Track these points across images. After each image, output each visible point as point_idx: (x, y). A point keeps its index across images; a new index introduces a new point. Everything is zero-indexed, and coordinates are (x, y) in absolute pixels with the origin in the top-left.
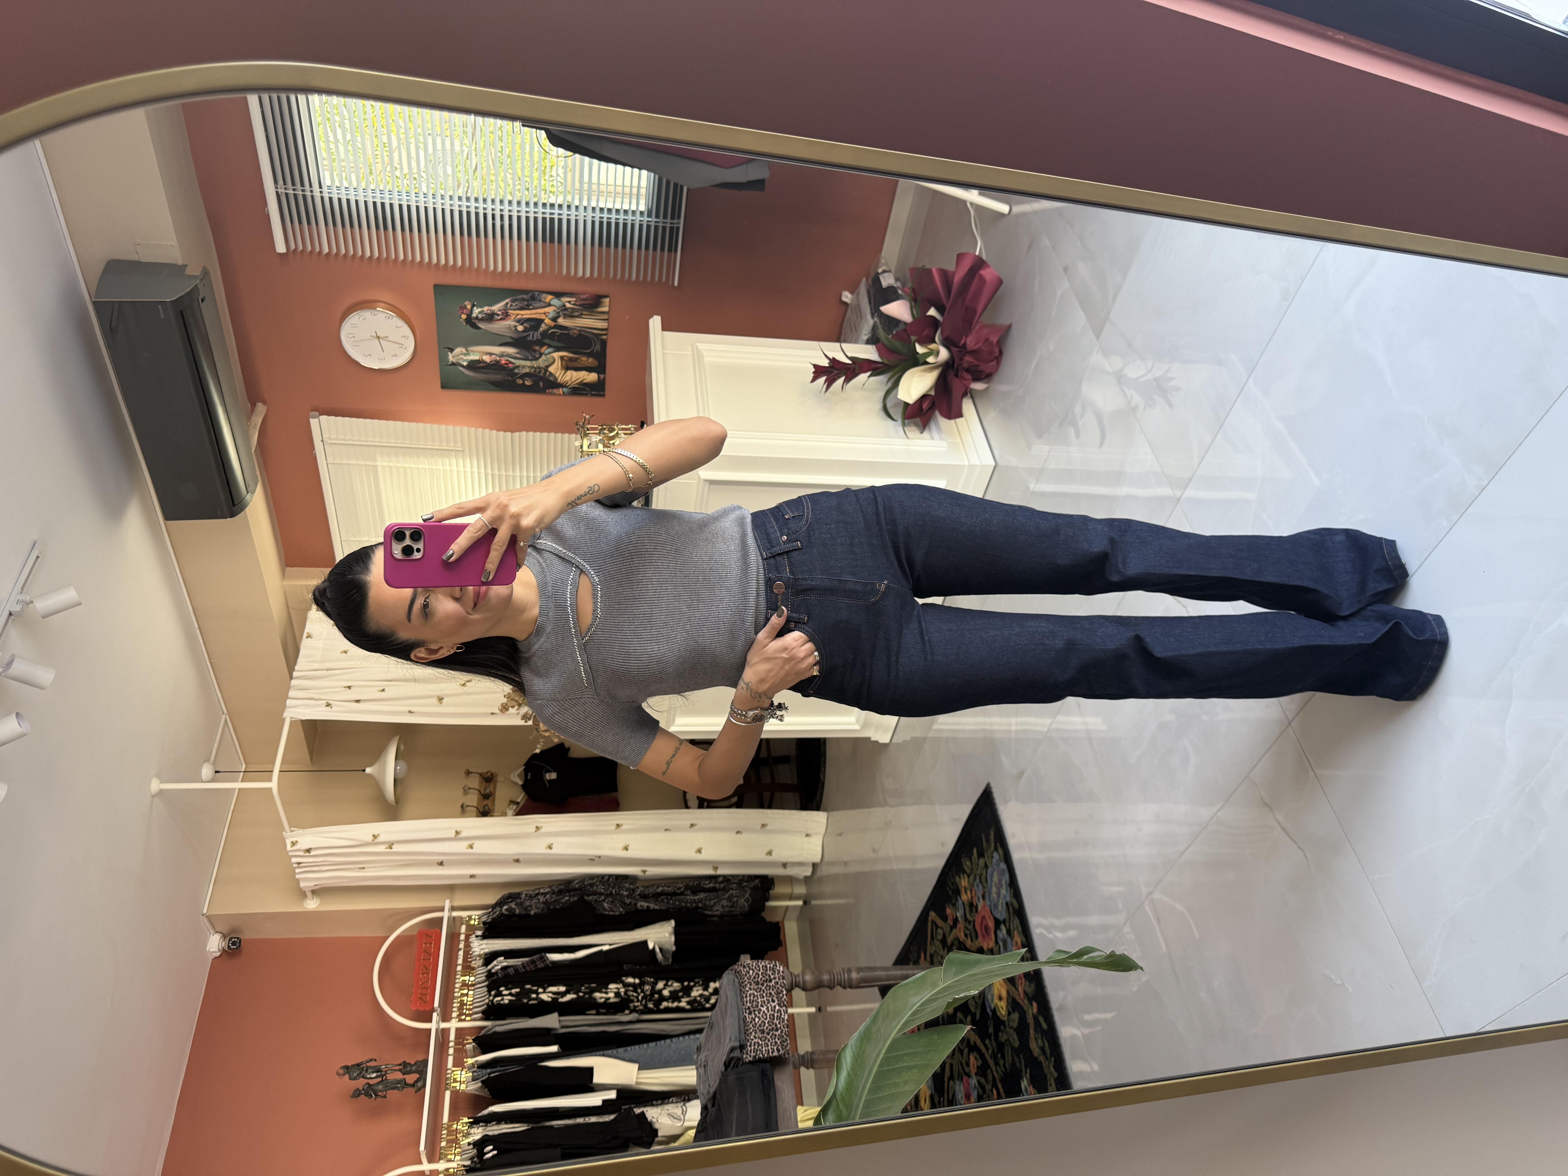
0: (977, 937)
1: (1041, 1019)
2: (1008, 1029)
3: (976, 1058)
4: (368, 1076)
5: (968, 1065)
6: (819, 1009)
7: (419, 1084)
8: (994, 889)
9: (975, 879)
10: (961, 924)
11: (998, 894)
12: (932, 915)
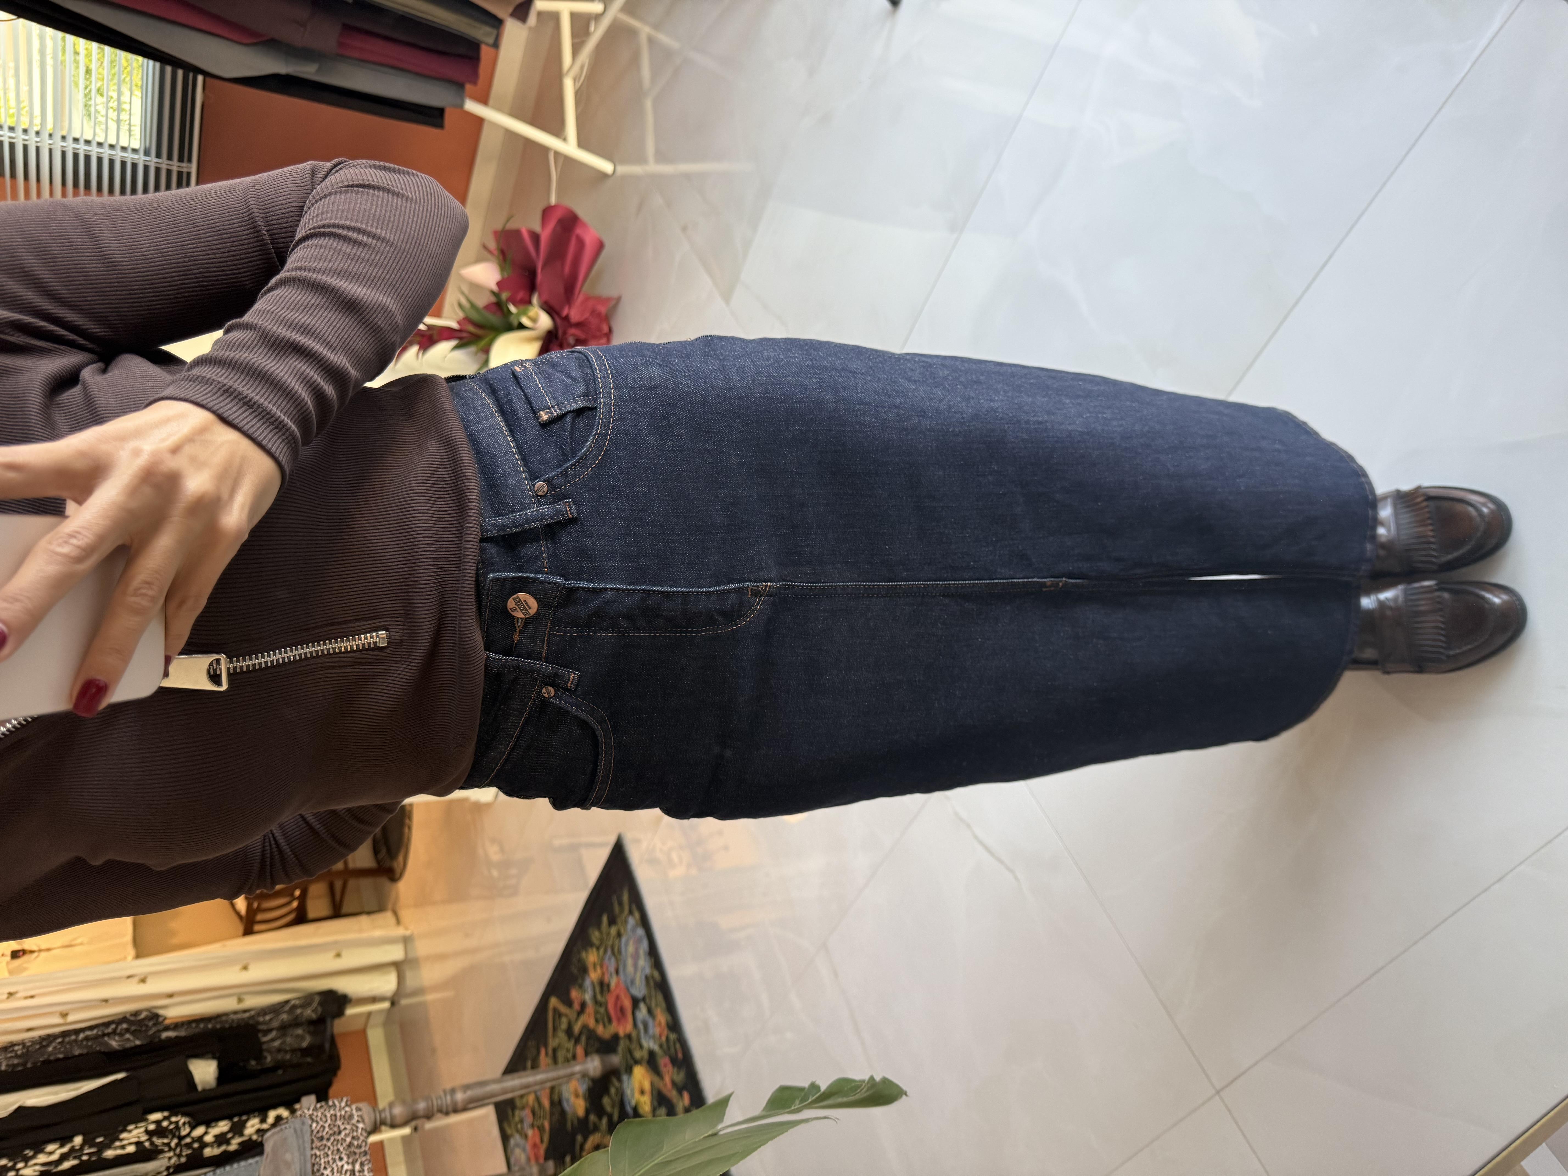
0: (610, 1021)
6: (416, 1129)
8: (630, 962)
9: (605, 952)
10: (590, 1008)
11: (635, 966)
12: (554, 1002)
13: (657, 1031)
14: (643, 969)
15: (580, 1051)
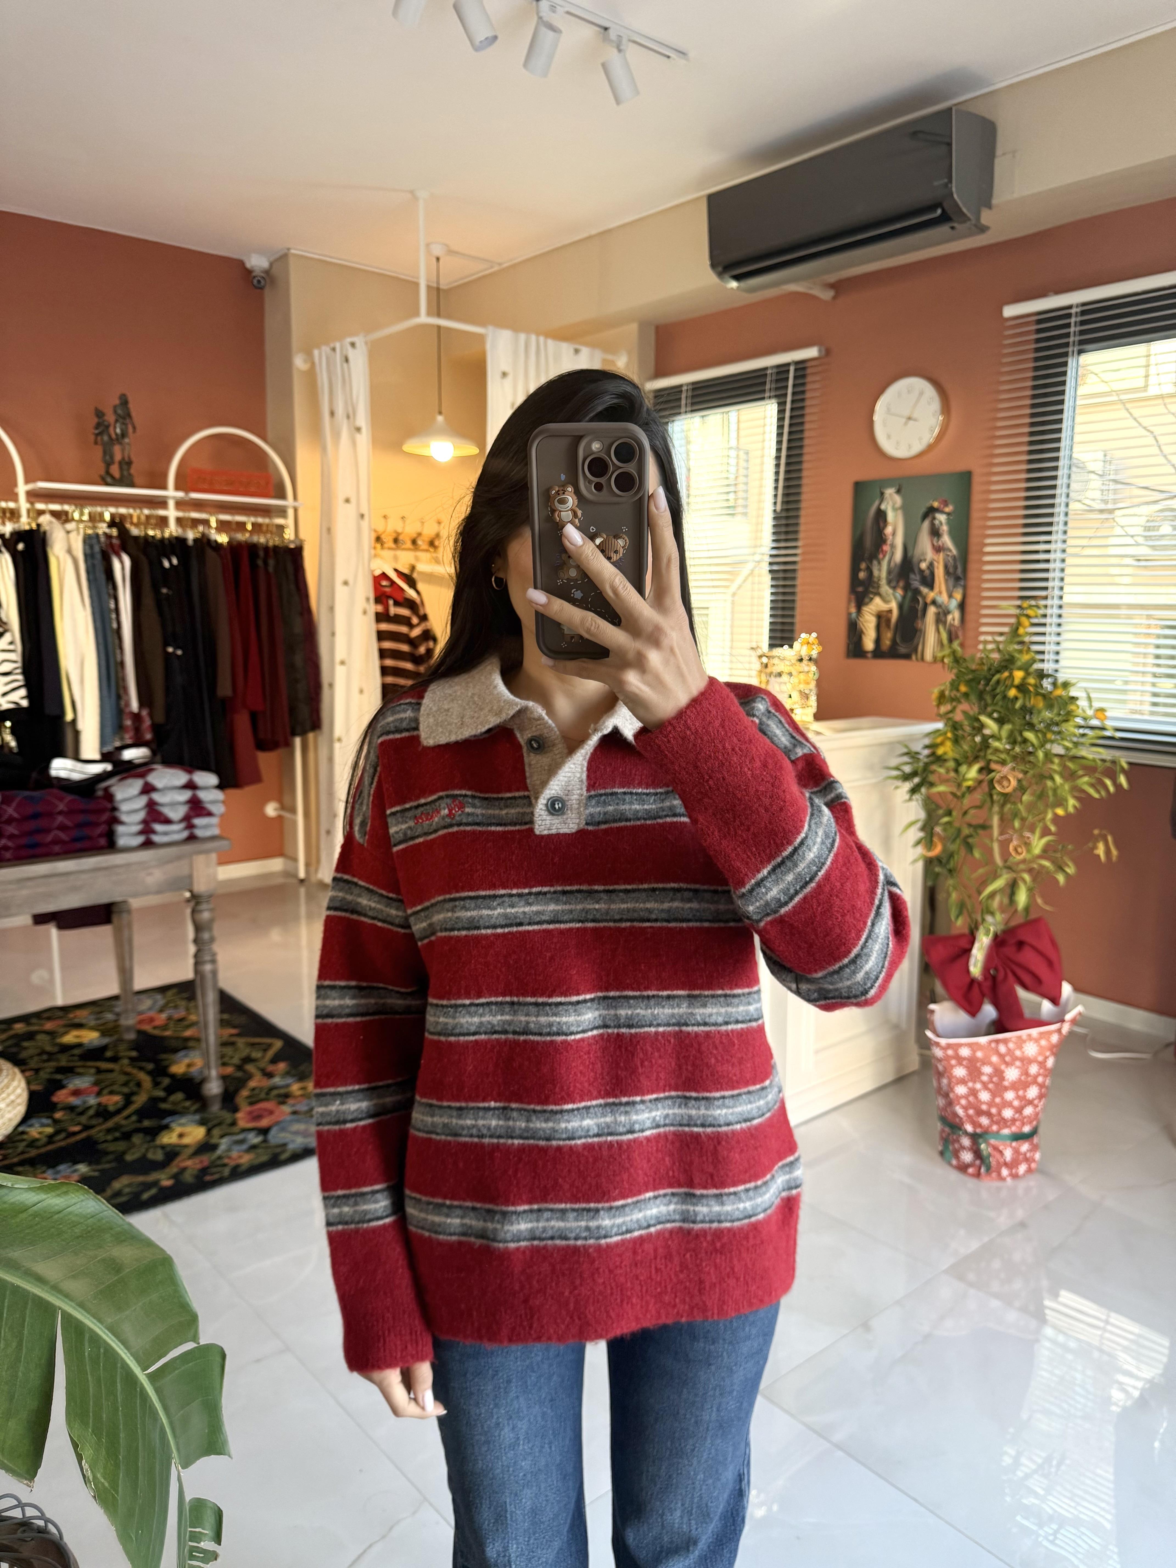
0: (251, 1104)
1: (153, 1191)
2: (146, 1146)
3: (117, 1103)
4: (118, 425)
5: (111, 1093)
7: (109, 480)
8: (303, 1127)
10: (267, 1083)
11: (298, 1133)
12: (278, 1044)
13: (234, 1154)
14: (293, 1141)
15: (229, 1070)
